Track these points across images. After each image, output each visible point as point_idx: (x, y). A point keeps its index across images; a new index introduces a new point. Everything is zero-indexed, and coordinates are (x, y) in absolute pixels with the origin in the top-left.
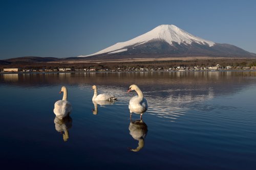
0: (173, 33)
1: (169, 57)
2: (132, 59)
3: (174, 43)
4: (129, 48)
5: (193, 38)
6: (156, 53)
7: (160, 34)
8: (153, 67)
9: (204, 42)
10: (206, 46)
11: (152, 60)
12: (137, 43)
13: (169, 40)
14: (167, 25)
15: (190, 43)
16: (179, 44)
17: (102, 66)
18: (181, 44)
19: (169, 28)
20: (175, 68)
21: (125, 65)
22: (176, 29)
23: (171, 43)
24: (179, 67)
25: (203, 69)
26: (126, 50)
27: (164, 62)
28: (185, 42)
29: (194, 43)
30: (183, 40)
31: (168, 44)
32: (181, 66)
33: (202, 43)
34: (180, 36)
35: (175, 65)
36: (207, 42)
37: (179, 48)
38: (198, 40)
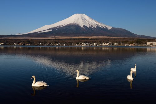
0: (84, 20)
1: (81, 36)
2: (55, 37)
3: (84, 26)
4: (53, 29)
5: (97, 23)
6: (72, 33)
7: (75, 20)
8: (65, 43)
9: (105, 26)
10: (106, 29)
11: (68, 38)
12: (59, 26)
13: (81, 24)
14: (80, 14)
15: (95, 27)
16: (88, 27)
17: (29, 42)
18: (90, 27)
19: (81, 16)
20: (80, 44)
21: (47, 41)
22: (86, 17)
23: (82, 27)
24: (83, 43)
25: (99, 44)
26: (51, 30)
27: (75, 39)
28: (92, 26)
29: (98, 27)
30: (91, 25)
31: (81, 27)
32: (84, 42)
33: (103, 27)
34: (89, 22)
35: (81, 42)
36: (107, 27)
37: (88, 30)
38: (100, 25)
